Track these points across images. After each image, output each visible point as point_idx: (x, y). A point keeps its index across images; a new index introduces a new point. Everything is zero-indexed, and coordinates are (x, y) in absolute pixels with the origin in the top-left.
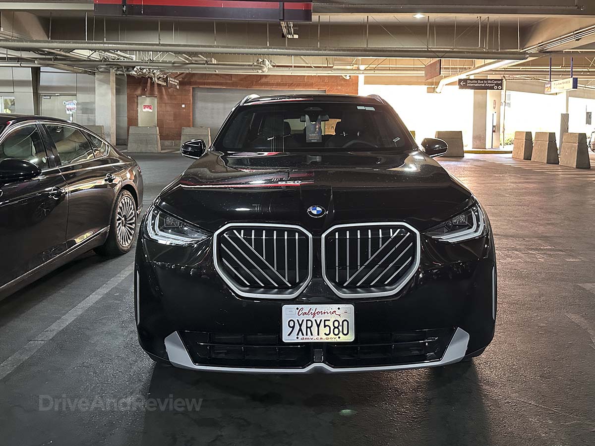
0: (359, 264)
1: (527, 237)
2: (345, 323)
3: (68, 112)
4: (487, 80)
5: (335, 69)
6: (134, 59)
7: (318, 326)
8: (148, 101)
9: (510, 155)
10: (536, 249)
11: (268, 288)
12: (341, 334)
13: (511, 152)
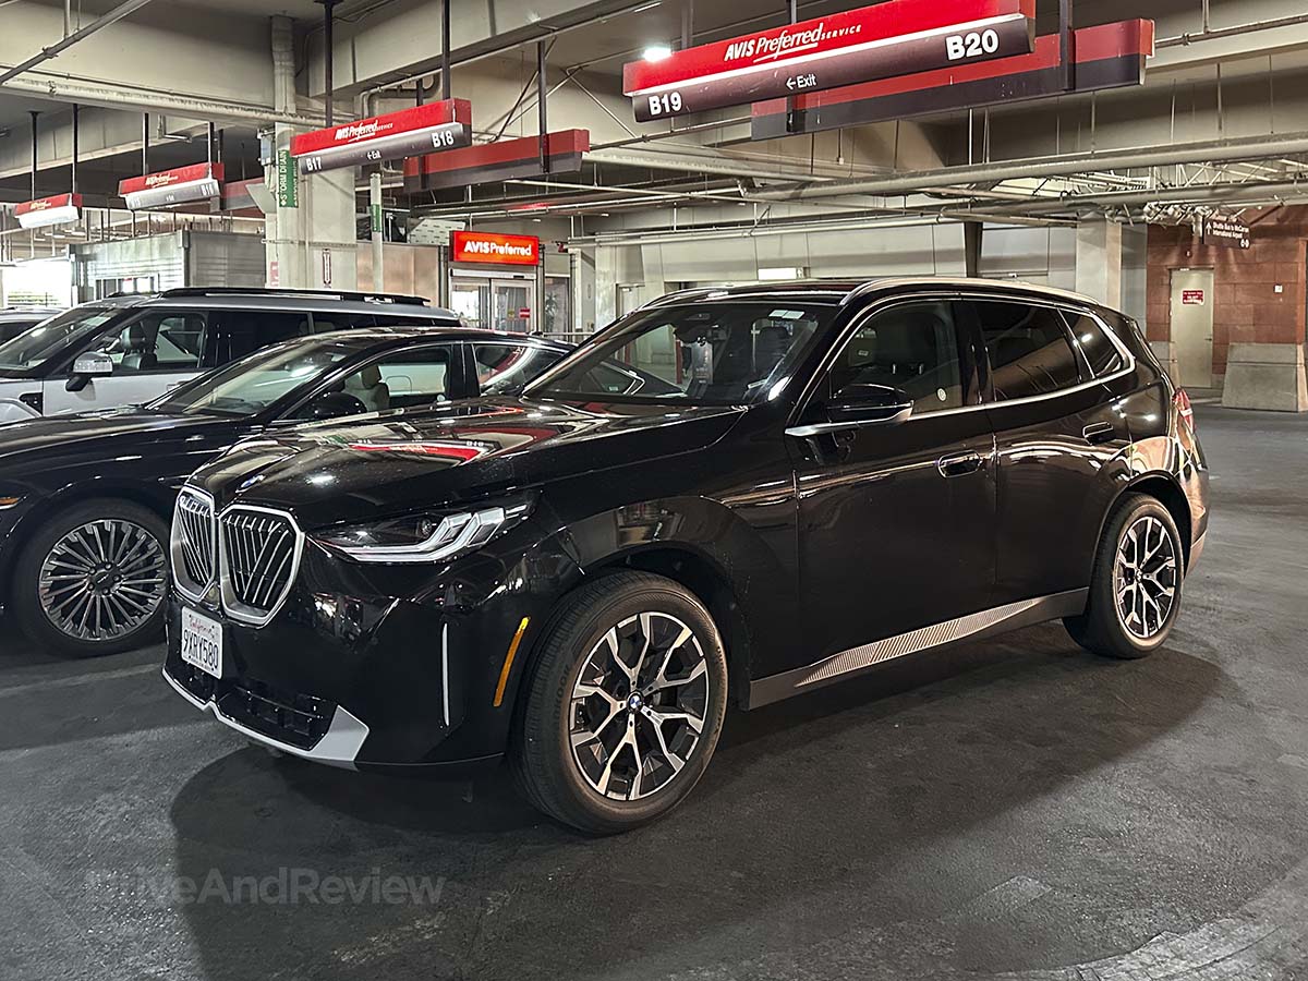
0: (249, 569)
2: (216, 649)
6: (1148, 186)
7: (200, 646)
8: (1192, 280)
12: (213, 663)
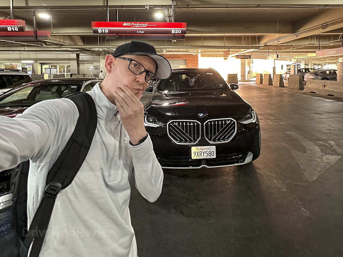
0: (216, 132)
1: (265, 114)
2: (213, 152)
3: (90, 70)
4: (245, 55)
5: (190, 52)
7: (204, 153)
9: (255, 82)
10: (269, 119)
11: (186, 141)
12: (211, 155)
13: (255, 81)
